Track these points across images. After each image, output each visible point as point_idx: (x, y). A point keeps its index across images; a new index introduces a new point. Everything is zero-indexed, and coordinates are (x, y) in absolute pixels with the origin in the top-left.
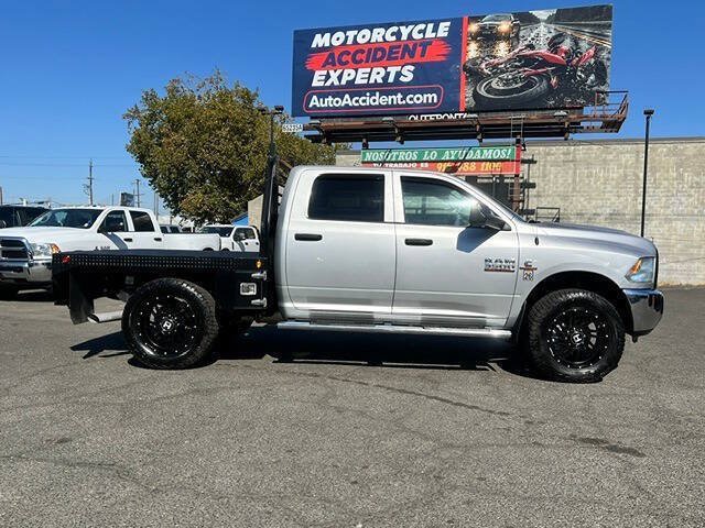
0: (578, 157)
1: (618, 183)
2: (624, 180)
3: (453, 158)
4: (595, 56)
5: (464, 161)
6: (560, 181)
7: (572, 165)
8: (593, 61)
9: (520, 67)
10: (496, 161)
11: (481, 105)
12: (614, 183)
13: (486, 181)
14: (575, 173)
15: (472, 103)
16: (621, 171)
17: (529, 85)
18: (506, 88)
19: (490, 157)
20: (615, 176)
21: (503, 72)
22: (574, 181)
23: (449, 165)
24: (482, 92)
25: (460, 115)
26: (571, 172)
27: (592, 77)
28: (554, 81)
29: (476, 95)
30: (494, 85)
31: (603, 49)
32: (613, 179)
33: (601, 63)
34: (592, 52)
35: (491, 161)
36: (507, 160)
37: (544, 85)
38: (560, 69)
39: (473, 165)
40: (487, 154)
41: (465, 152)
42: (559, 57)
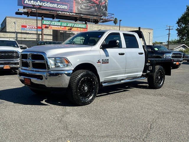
3: (70, 26)
5: (73, 27)
8: (104, 5)
9: (88, 3)
10: (82, 28)
15: (77, 11)
17: (91, 8)
18: (85, 8)
21: (84, 3)
23: (70, 28)
24: (79, 8)
25: (73, 14)
27: (104, 9)
28: (96, 8)
30: (82, 6)
31: (106, 2)
33: (106, 6)
34: (104, 2)
35: (80, 28)
36: (84, 28)
37: (94, 9)
38: (98, 5)
39: (76, 28)
40: (80, 26)
41: (74, 24)
42: (97, 2)
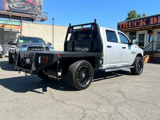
0: (30, 26)
1: (40, 33)
2: (41, 33)
3: (3, 23)
4: (39, 3)
5: (6, 24)
6: (27, 32)
7: (29, 28)
8: (39, 4)
9: (21, 2)
10: (16, 25)
11: (11, 10)
12: (39, 33)
13: (7, 30)
14: (30, 30)
15: (8, 9)
16: (40, 31)
17: (24, 7)
18: (18, 6)
19: (14, 24)
20: (39, 32)
21: (16, 2)
22: (30, 32)
23: (2, 25)
24: (11, 6)
25: (5, 11)
26: (29, 30)
27: (39, 8)
28: (30, 7)
29: (9, 7)
30: (14, 5)
31: (41, 2)
32: (38, 32)
33: (41, 5)
34: (39, 2)
35: (14, 25)
36: (19, 26)
37: (28, 8)
38: (32, 5)
39: (9, 26)
40: (13, 23)
41: (6, 22)
42: (31, 1)
